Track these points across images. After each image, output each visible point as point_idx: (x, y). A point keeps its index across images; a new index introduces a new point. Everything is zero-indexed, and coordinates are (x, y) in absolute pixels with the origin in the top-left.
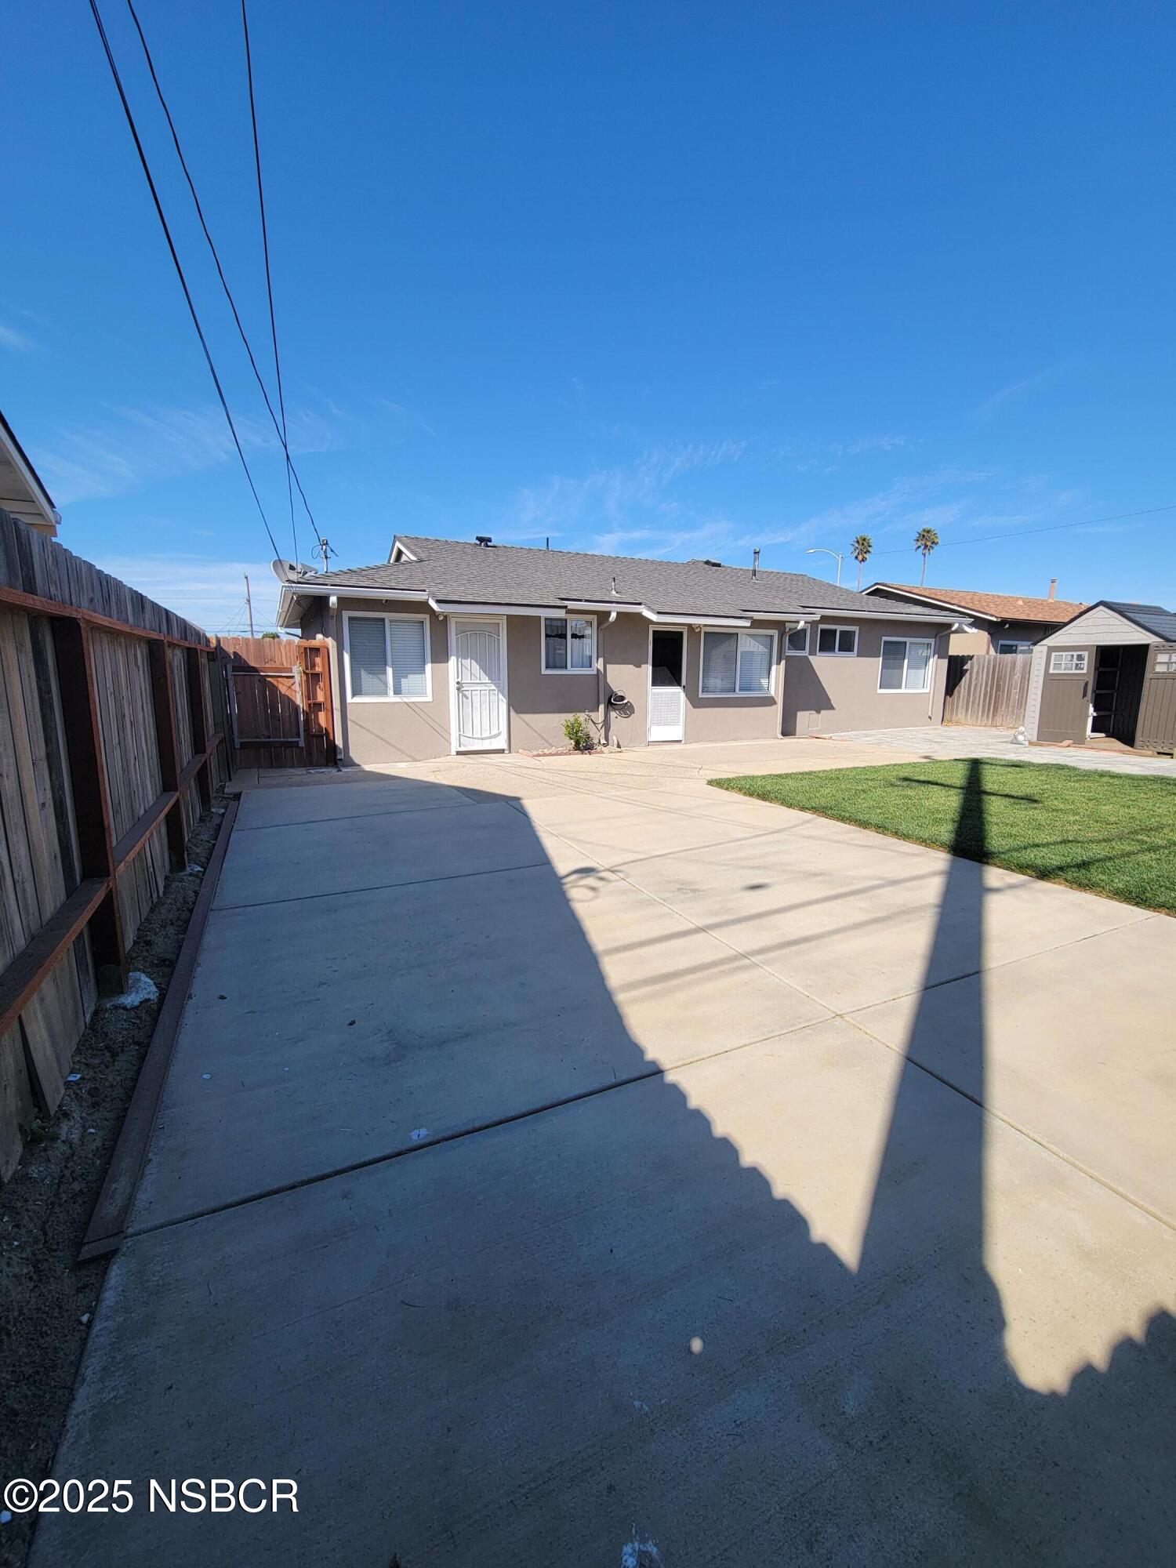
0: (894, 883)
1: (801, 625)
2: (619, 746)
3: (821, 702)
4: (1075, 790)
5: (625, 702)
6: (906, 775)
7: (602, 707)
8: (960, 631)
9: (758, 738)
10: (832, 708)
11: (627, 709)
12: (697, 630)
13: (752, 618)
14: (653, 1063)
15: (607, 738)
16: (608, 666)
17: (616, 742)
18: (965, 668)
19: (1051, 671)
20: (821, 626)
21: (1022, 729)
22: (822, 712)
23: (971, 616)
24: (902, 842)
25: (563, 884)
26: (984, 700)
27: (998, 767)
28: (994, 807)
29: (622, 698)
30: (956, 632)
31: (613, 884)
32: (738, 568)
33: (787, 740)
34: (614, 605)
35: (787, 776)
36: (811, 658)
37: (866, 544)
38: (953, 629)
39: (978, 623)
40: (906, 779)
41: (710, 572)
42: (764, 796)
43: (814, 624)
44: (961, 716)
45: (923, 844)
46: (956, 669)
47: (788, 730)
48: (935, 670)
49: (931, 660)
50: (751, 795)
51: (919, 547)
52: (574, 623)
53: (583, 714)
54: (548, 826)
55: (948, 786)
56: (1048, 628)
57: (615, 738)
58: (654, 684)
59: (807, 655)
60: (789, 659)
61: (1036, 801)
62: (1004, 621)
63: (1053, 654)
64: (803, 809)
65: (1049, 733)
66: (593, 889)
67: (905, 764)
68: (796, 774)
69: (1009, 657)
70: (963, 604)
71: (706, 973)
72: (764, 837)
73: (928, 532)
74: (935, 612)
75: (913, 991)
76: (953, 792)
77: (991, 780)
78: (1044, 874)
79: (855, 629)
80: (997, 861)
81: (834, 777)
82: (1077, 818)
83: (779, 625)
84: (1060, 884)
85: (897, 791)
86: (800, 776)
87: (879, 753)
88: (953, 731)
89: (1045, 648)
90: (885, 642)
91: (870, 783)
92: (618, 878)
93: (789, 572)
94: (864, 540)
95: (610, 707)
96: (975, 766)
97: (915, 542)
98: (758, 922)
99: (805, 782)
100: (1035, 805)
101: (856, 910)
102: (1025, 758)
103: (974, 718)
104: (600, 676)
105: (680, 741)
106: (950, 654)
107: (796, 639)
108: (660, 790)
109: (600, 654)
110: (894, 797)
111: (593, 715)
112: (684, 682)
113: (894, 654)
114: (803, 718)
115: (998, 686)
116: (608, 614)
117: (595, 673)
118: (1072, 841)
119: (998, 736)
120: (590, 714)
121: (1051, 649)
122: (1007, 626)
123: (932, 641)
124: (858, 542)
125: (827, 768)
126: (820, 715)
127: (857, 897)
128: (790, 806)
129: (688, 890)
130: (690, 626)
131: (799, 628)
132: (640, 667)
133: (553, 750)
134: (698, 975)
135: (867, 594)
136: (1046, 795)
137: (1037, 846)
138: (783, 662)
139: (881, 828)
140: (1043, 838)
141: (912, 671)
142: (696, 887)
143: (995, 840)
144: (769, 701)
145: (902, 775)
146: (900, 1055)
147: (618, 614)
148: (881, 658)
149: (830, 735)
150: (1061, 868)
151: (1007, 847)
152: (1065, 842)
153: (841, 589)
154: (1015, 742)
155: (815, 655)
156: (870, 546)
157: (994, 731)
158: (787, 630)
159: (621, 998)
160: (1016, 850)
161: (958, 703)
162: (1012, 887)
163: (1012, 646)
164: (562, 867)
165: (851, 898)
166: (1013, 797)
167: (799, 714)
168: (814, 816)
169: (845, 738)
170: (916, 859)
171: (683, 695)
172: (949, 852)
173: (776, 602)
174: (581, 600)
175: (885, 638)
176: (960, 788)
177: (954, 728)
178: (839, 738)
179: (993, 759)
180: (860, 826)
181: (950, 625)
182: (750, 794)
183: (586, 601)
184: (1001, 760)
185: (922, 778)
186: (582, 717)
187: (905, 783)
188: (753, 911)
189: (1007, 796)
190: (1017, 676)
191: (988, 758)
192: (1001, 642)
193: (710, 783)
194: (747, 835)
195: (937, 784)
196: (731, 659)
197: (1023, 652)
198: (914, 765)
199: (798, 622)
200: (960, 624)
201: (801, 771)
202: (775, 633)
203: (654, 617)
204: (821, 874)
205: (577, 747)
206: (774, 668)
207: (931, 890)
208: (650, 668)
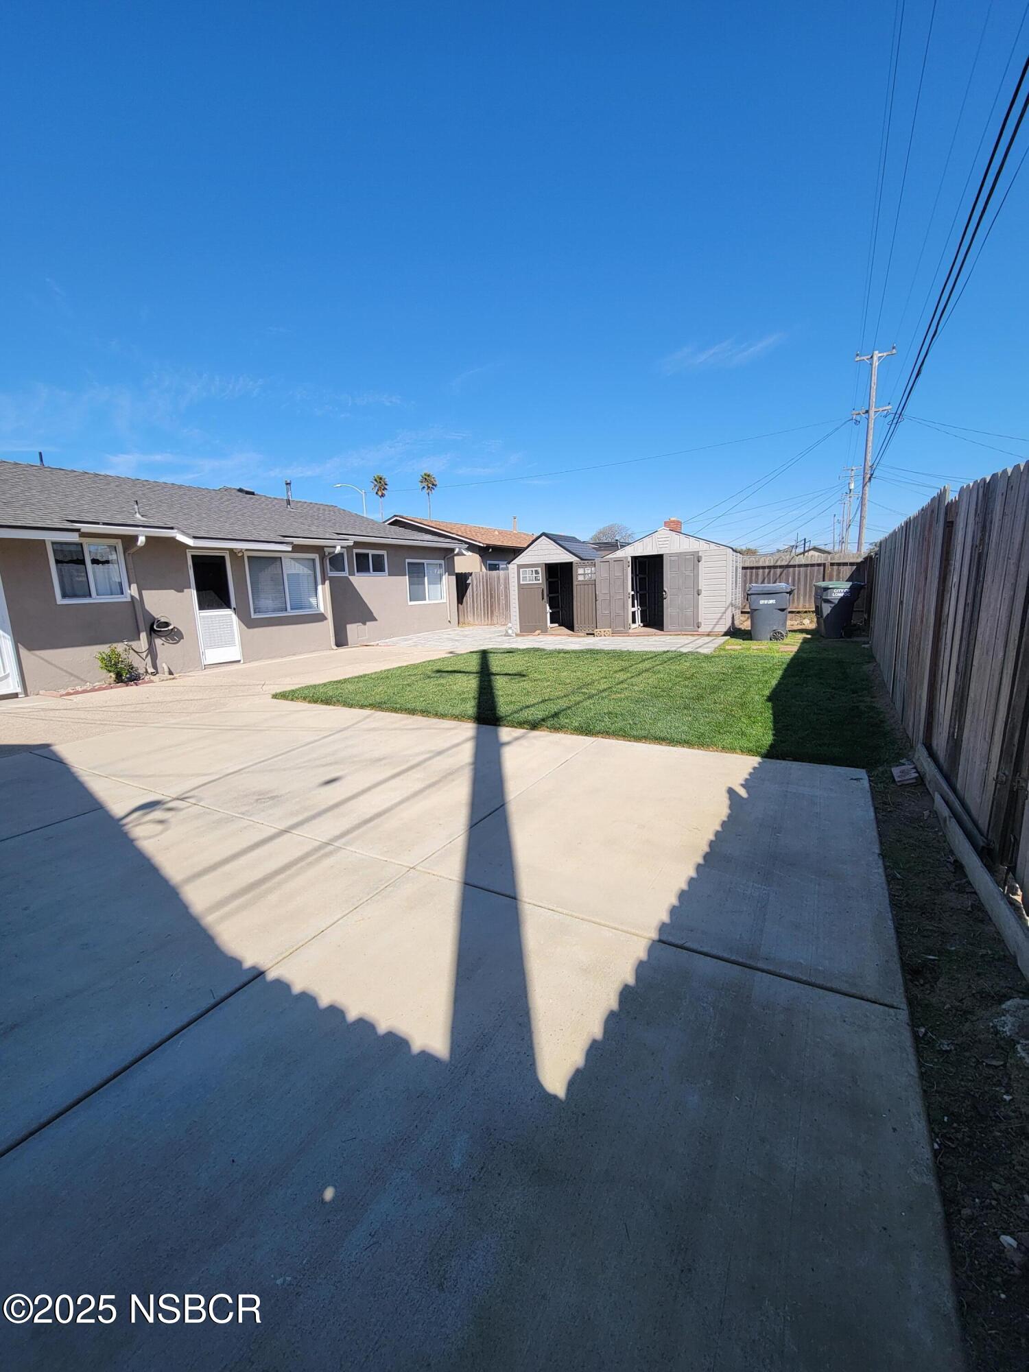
0: (440, 753)
1: (338, 550)
2: (171, 673)
3: (365, 615)
4: (546, 664)
5: (170, 628)
6: (438, 668)
7: (143, 636)
8: (460, 554)
9: (314, 651)
10: (376, 620)
11: (175, 635)
12: (240, 555)
13: (292, 543)
14: (254, 968)
15: (155, 666)
16: (144, 592)
17: (166, 670)
18: (468, 582)
19: (522, 582)
20: (355, 551)
21: (510, 625)
22: (368, 623)
23: (466, 543)
24: (441, 720)
25: (124, 825)
26: (484, 606)
27: (499, 655)
28: (500, 683)
29: (167, 624)
30: (458, 554)
31: (184, 812)
32: (272, 497)
33: (342, 650)
34: (141, 529)
35: (345, 681)
36: (350, 577)
37: (382, 483)
38: (456, 552)
39: (472, 548)
40: (438, 671)
41: (244, 500)
42: (327, 701)
43: (348, 548)
44: (470, 619)
45: (457, 719)
46: (462, 583)
47: (341, 641)
48: (448, 585)
49: (444, 577)
50: (315, 702)
51: (424, 487)
52: (91, 549)
53: (120, 644)
54: (95, 768)
55: (468, 673)
56: (515, 552)
57: (164, 665)
58: (201, 607)
59: (347, 575)
60: (332, 580)
61: (524, 676)
62: (488, 547)
63: (521, 570)
64: (362, 707)
65: (527, 627)
66: (161, 822)
67: (437, 660)
68: (352, 678)
69: (494, 573)
70: (459, 533)
71: (295, 868)
72: (332, 737)
73: (429, 476)
74: (441, 539)
75: (463, 832)
76: (472, 676)
77: (496, 665)
78: (534, 726)
79: (384, 552)
80: (505, 722)
81: (385, 676)
82: (549, 683)
83: (319, 549)
84: (544, 730)
85: (433, 682)
86: (357, 680)
87: (416, 653)
88: (467, 630)
89: (516, 566)
90: (408, 563)
91: (413, 678)
92: (190, 804)
93: (321, 503)
94: (381, 479)
95: (152, 633)
96: (484, 655)
97: (420, 483)
98: (336, 811)
99: (361, 685)
100: (524, 678)
101: (413, 782)
102: (514, 646)
103: (479, 620)
104: (136, 605)
105: (239, 661)
106: (456, 571)
107: (337, 562)
108: (224, 710)
109: (131, 580)
110: (431, 686)
111: (134, 644)
112: (233, 604)
113: (416, 573)
114: (352, 630)
115: (491, 594)
116: (135, 538)
117: (130, 600)
118: (547, 700)
119: (495, 632)
120: (130, 643)
121: (520, 567)
122: (490, 550)
123: (442, 562)
124: (376, 480)
125: (379, 670)
126: (366, 626)
127: (414, 770)
128: (351, 706)
129: (267, 798)
130: (231, 551)
131: (337, 552)
132: (183, 591)
133: (88, 686)
134: (288, 873)
135: (389, 524)
136: (529, 671)
137: (528, 707)
138: (327, 582)
139: (425, 713)
140: (531, 700)
141: (431, 586)
142: (275, 794)
143: (503, 708)
144: (320, 618)
145: (435, 668)
146: (460, 882)
147: (148, 538)
148: (407, 577)
149: (377, 642)
150: (543, 720)
151: (510, 712)
152: (543, 701)
153: (366, 518)
154: (507, 635)
155: (354, 575)
156: (386, 484)
157: (493, 628)
158: (327, 554)
159: (209, 920)
160: (516, 712)
161: (467, 609)
162: (517, 739)
163: (496, 565)
164: (118, 807)
165: (410, 773)
166: (510, 675)
167: (349, 627)
168: (373, 711)
169: (389, 644)
170: (453, 732)
171: (234, 618)
172: (474, 722)
173: (313, 529)
174: (98, 523)
175: (407, 561)
176: (477, 673)
177: (467, 628)
178: (385, 644)
179: (495, 649)
180: (409, 713)
181: (453, 550)
182: (314, 700)
183: (104, 524)
184: (500, 649)
185: (450, 669)
186: (120, 647)
187: (438, 675)
188: (331, 803)
189: (506, 674)
190: (502, 587)
191: (492, 649)
192: (488, 562)
193: (275, 696)
194: (317, 738)
195: (460, 672)
196: (278, 581)
197: (503, 569)
198: (443, 660)
199: (335, 547)
200: (460, 548)
201: (357, 675)
202: (316, 556)
203: (190, 542)
204: (384, 758)
205: (119, 679)
206: (320, 587)
207: (466, 753)
208: (194, 592)
